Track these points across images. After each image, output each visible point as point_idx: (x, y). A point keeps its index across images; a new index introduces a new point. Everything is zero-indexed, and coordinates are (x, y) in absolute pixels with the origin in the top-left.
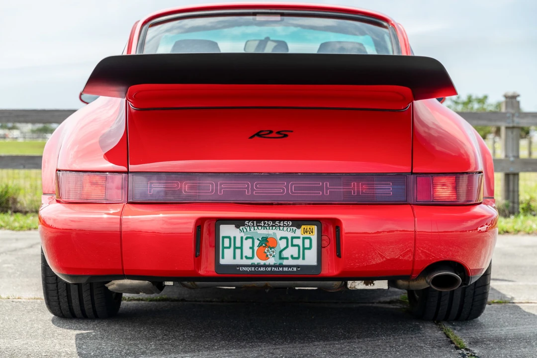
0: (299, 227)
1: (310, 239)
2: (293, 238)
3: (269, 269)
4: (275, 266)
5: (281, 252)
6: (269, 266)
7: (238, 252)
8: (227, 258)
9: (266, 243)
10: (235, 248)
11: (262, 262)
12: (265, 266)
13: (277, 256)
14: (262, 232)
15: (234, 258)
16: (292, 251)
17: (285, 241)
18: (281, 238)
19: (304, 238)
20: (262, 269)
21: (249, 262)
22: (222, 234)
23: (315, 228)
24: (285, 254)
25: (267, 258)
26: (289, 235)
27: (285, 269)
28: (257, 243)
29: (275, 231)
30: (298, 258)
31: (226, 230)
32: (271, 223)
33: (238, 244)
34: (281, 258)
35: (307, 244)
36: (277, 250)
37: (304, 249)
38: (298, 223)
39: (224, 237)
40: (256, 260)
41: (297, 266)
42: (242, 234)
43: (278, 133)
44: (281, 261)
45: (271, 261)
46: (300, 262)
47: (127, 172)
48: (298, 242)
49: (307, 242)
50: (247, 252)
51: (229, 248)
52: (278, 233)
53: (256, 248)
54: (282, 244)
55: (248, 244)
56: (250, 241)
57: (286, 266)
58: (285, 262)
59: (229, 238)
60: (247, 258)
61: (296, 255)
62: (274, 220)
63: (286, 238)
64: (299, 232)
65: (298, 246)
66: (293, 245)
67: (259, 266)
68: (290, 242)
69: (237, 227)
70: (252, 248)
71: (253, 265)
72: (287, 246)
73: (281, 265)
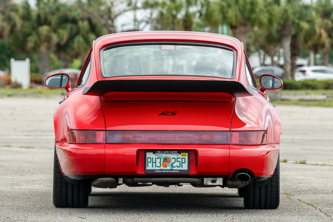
0: (180, 154)
1: (185, 158)
2: (177, 158)
3: (168, 171)
4: (170, 170)
5: (172, 164)
6: (167, 170)
7: (154, 164)
8: (149, 167)
9: (166, 160)
10: (153, 162)
11: (164, 169)
12: (165, 170)
13: (171, 166)
14: (164, 155)
15: (153, 167)
16: (177, 164)
17: (174, 159)
18: (172, 158)
19: (182, 158)
20: (164, 171)
21: (159, 168)
22: (147, 156)
23: (187, 154)
24: (174, 165)
25: (166, 167)
26: (176, 157)
27: (174, 171)
28: (162, 160)
29: (170, 155)
30: (180, 167)
31: (149, 155)
32: (168, 152)
33: (154, 161)
34: (172, 167)
35: (183, 161)
36: (171, 163)
37: (182, 163)
38: (179, 152)
39: (148, 158)
40: (162, 168)
41: (180, 170)
42: (156, 157)
43: (172, 113)
44: (172, 168)
45: (168, 168)
46: (180, 168)
47: (106, 130)
48: (180, 160)
49: (183, 160)
50: (158, 164)
51: (150, 162)
52: (171, 156)
53: (162, 162)
54: (173, 161)
55: (158, 161)
56: (159, 159)
57: (174, 170)
58: (174, 169)
59: (150, 158)
60: (158, 167)
61: (179, 166)
62: (169, 150)
63: (175, 158)
64: (180, 156)
65: (180, 162)
66: (177, 161)
67: (163, 170)
68: (176, 160)
69: (154, 153)
70: (160, 162)
71: (160, 170)
72: (175, 162)
73: (172, 170)
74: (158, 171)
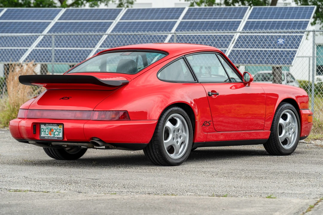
2: (57, 129)
3: (51, 138)
4: (53, 137)
5: (54, 133)
6: (52, 137)
7: (45, 132)
8: (43, 135)
9: (51, 130)
10: (44, 132)
11: (50, 136)
12: (51, 137)
14: (50, 127)
16: (56, 133)
17: (55, 130)
18: (54, 129)
19: (59, 129)
20: (50, 138)
21: (47, 136)
22: (41, 128)
23: (62, 126)
24: (56, 134)
26: (56, 128)
28: (49, 130)
29: (53, 127)
30: (58, 135)
31: (42, 126)
32: (52, 125)
33: (45, 131)
34: (54, 135)
35: (60, 131)
36: (53, 132)
37: (59, 132)
38: (58, 125)
40: (49, 135)
41: (58, 138)
42: (46, 128)
45: (52, 136)
46: (58, 136)
47: (28, 109)
48: (58, 130)
49: (60, 130)
50: (47, 133)
51: (43, 131)
53: (49, 132)
54: (55, 131)
56: (47, 129)
58: (55, 136)
59: (43, 129)
60: (47, 135)
61: (57, 134)
62: (52, 123)
63: (55, 129)
64: (58, 127)
65: (58, 131)
67: (49, 137)
69: (45, 125)
70: (48, 132)
71: (48, 137)
73: (54, 137)
74: (46, 138)
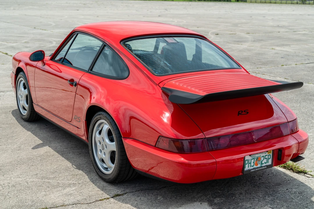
0: (267, 151)
2: (265, 156)
3: (259, 169)
7: (250, 164)
8: (246, 168)
9: (258, 159)
10: (249, 163)
11: (256, 167)
12: (257, 168)
13: (261, 164)
14: (257, 156)
15: (248, 167)
17: (263, 157)
18: (262, 157)
19: (269, 155)
21: (252, 168)
23: (271, 151)
24: (263, 162)
28: (255, 160)
29: (260, 155)
30: (266, 163)
35: (269, 158)
36: (261, 161)
37: (269, 159)
39: (246, 160)
40: (255, 166)
41: (267, 166)
42: (251, 158)
45: (259, 166)
48: (267, 157)
49: (269, 156)
50: (252, 164)
51: (247, 164)
53: (255, 162)
54: (262, 159)
55: (253, 161)
56: (253, 160)
58: (263, 165)
60: (252, 166)
61: (266, 162)
63: (264, 156)
64: (267, 153)
65: (267, 158)
66: (265, 159)
69: (250, 155)
71: (254, 169)
72: (264, 159)
73: (262, 167)
74: (251, 171)
